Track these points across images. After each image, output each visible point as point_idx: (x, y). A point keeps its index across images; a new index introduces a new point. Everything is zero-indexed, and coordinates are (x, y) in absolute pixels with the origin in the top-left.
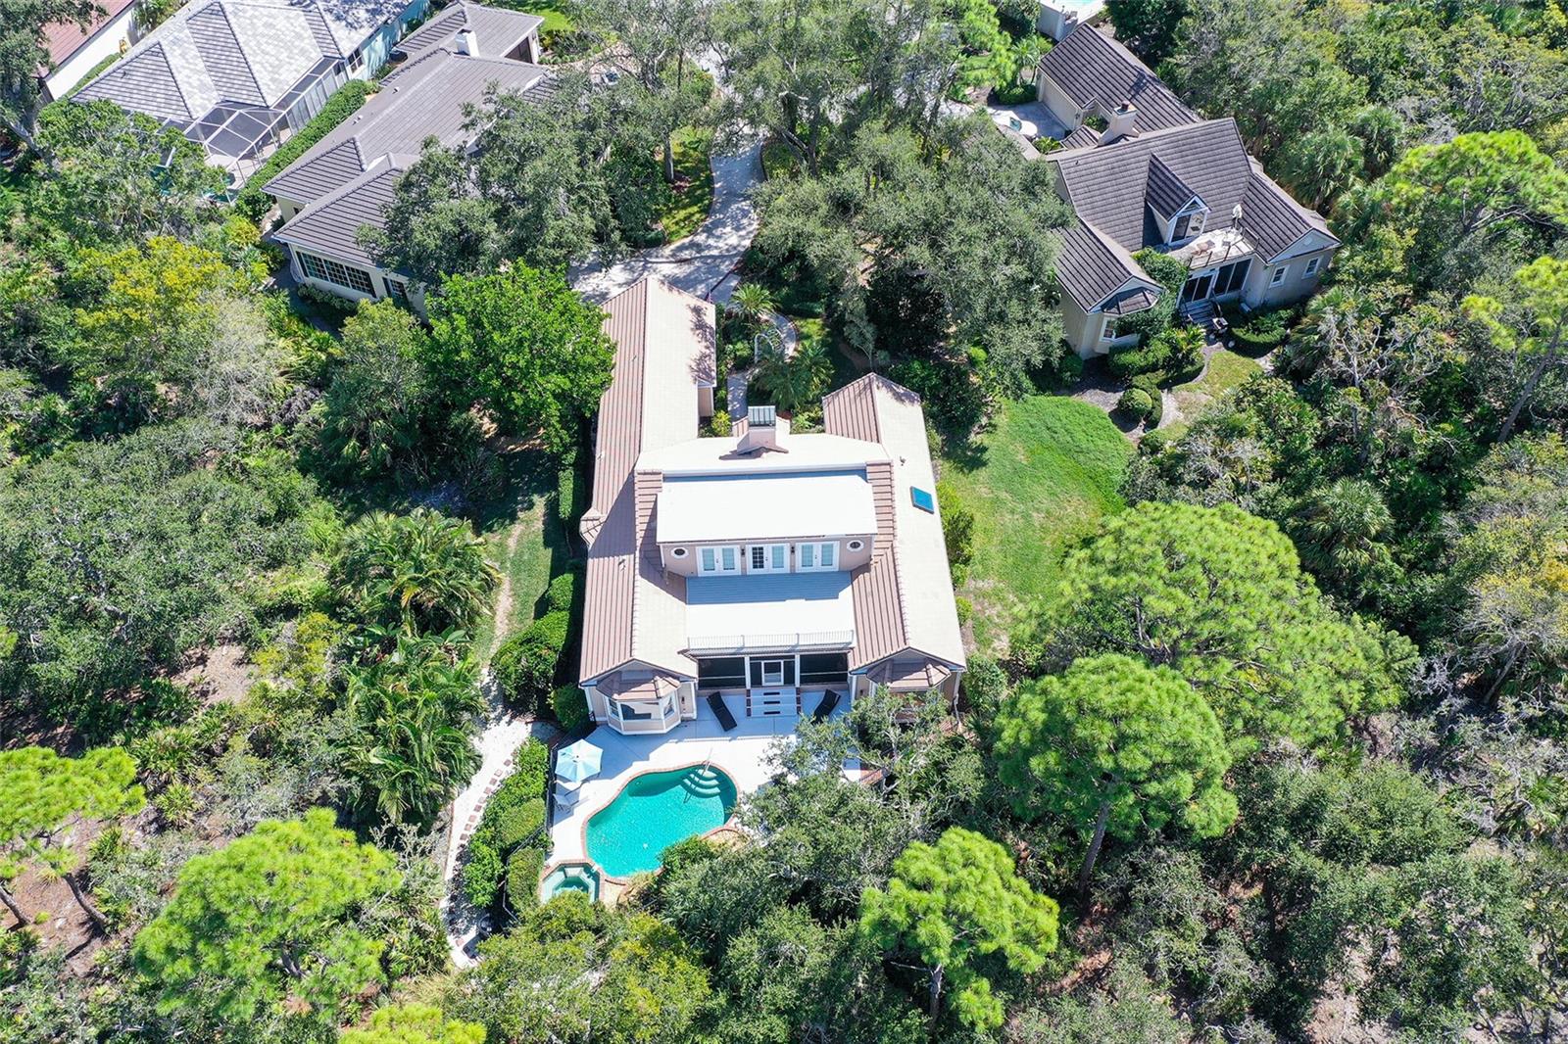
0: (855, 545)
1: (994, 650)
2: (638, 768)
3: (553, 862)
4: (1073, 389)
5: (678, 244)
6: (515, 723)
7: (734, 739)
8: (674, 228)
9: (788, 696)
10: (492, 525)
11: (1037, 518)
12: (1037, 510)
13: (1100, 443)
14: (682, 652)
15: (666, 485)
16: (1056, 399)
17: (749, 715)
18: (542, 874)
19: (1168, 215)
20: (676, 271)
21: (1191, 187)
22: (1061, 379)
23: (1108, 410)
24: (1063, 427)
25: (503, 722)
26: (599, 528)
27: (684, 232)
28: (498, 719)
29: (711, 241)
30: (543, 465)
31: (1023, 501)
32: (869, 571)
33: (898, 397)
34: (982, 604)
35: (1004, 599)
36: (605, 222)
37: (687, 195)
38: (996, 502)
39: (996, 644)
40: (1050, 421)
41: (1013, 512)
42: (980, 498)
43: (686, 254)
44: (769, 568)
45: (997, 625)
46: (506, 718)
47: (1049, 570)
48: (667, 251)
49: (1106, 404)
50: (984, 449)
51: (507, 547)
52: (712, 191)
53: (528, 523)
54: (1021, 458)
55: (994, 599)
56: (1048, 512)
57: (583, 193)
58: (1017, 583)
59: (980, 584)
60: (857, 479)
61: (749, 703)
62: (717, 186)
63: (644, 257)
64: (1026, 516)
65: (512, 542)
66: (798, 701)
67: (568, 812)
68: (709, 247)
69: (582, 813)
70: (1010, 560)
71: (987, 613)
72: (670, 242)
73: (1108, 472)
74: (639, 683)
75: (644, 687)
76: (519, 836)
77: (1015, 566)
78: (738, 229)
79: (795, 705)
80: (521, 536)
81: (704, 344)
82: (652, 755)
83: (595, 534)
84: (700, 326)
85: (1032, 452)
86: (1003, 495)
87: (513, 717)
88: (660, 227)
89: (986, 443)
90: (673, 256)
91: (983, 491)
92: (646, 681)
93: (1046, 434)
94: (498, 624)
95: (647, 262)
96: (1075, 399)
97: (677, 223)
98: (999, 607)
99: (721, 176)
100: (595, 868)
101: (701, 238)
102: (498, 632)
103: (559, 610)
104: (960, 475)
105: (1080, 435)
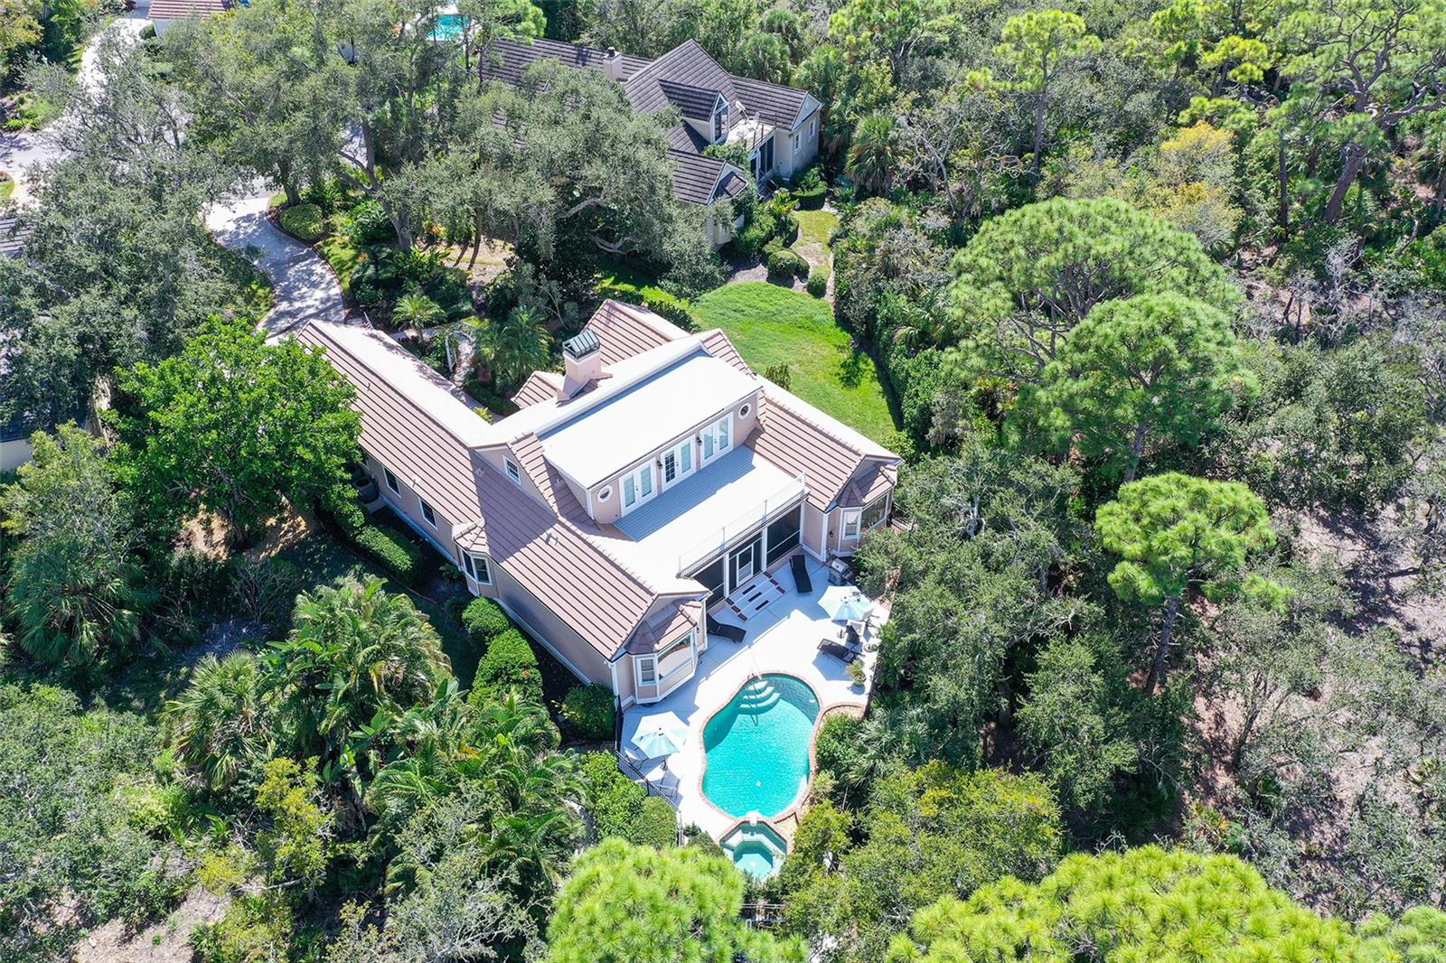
0: (744, 411)
5: (265, 319)
9: (762, 583)
14: (678, 576)
15: (545, 443)
17: (745, 619)
19: (706, 117)
21: (712, 88)
23: (763, 280)
26: (484, 534)
27: (261, 308)
29: (297, 305)
30: (317, 550)
32: (763, 431)
44: (680, 475)
49: (758, 276)
52: (255, 269)
60: (699, 360)
61: (736, 609)
66: (772, 581)
68: (300, 310)
69: (690, 787)
74: (668, 622)
75: (676, 622)
78: (314, 285)
79: (774, 587)
81: (408, 359)
82: (697, 704)
83: (484, 541)
84: (390, 347)
92: (674, 616)
100: (752, 821)
101: (284, 306)
103: (499, 632)
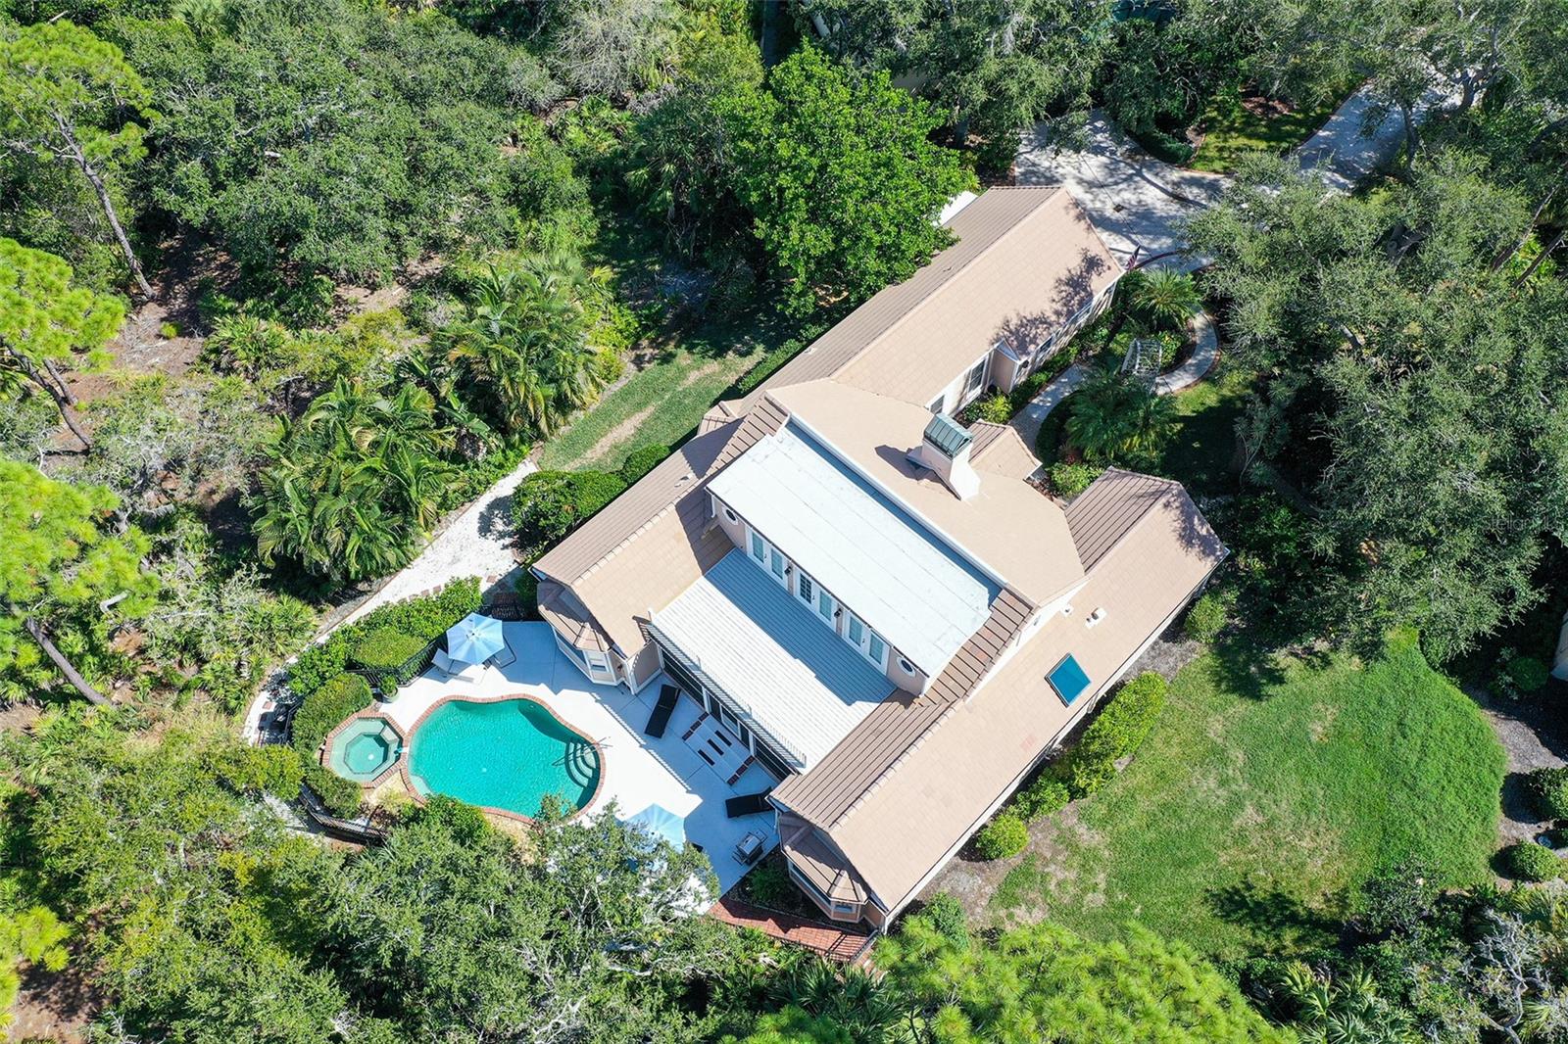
0: (906, 666)
1: (1010, 916)
2: (540, 692)
3: (384, 709)
4: (1496, 702)
5: (1196, 174)
6: (509, 551)
7: (647, 748)
8: (1212, 153)
9: (735, 755)
10: (695, 346)
11: (1249, 815)
12: (1260, 808)
13: (1451, 798)
15: (781, 432)
16: (1457, 694)
17: (685, 738)
18: (365, 712)
20: (1159, 205)
22: (1494, 677)
23: (1516, 768)
24: (1425, 738)
25: (502, 542)
26: (720, 425)
27: (1218, 165)
28: (502, 535)
31: (1255, 781)
32: (907, 705)
33: (1188, 537)
34: (1056, 853)
35: (1090, 871)
36: (1076, 92)
37: (1271, 124)
38: (1219, 755)
39: (1020, 912)
40: (1414, 716)
41: (1223, 783)
42: (1201, 732)
43: (1191, 193)
44: (815, 608)
45: (1046, 892)
46: (508, 541)
47: (1188, 889)
48: (1175, 175)
49: (1522, 758)
50: (1277, 678)
51: (686, 377)
52: (1310, 135)
53: (728, 368)
54: (1317, 730)
55: (1077, 861)
56: (1270, 823)
57: (1070, 42)
58: (1127, 869)
59: (1081, 829)
61: (697, 724)
62: (1321, 133)
63: (1143, 165)
64: (1236, 803)
65: (693, 376)
66: (741, 770)
67: (444, 676)
69: (454, 688)
70: (1151, 835)
71: (1051, 868)
72: (1189, 167)
73: (1415, 843)
76: (367, 660)
77: (1148, 848)
79: (735, 772)
80: (708, 376)
81: (1058, 306)
82: (565, 692)
83: (711, 428)
84: (1077, 285)
85: (1340, 734)
86: (1238, 755)
87: (512, 545)
88: (1198, 142)
89: (1290, 674)
90: (1176, 184)
91: (1215, 728)
93: (1387, 727)
94: (598, 446)
95: (1139, 173)
96: (1486, 718)
97: (1221, 150)
98: (1072, 875)
99: (1339, 124)
100: (405, 750)
101: (1229, 184)
102: (589, 454)
104: (1210, 687)
105: (1434, 766)
